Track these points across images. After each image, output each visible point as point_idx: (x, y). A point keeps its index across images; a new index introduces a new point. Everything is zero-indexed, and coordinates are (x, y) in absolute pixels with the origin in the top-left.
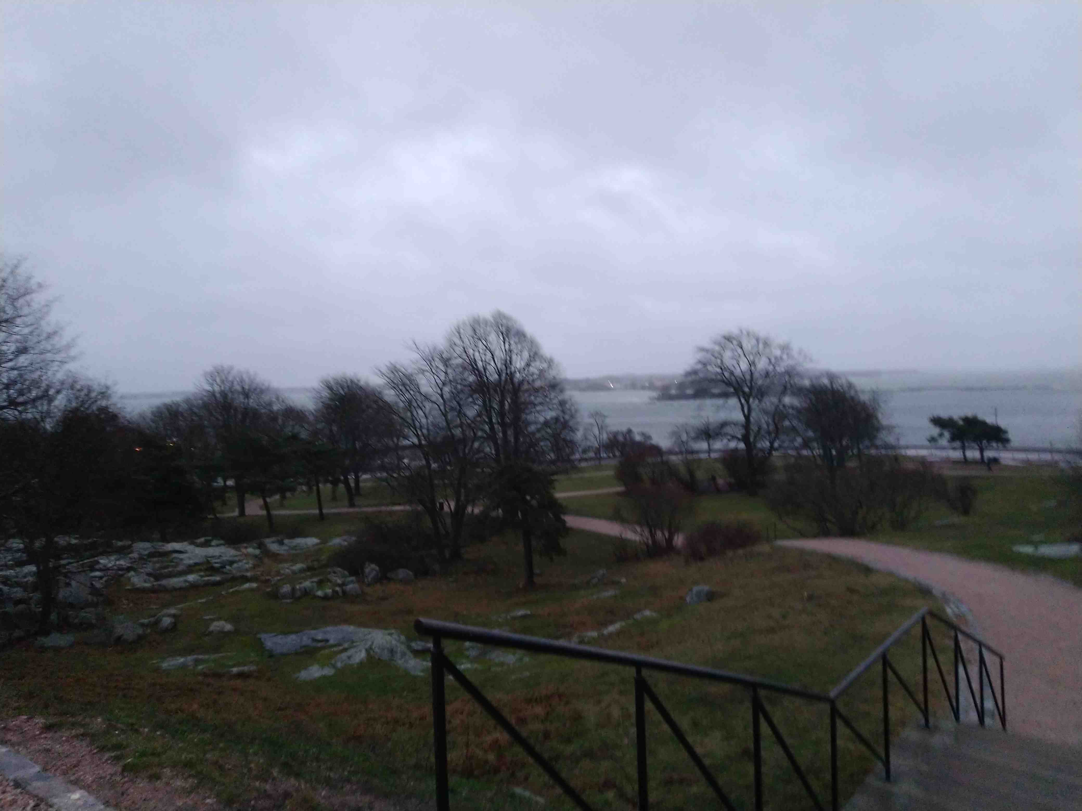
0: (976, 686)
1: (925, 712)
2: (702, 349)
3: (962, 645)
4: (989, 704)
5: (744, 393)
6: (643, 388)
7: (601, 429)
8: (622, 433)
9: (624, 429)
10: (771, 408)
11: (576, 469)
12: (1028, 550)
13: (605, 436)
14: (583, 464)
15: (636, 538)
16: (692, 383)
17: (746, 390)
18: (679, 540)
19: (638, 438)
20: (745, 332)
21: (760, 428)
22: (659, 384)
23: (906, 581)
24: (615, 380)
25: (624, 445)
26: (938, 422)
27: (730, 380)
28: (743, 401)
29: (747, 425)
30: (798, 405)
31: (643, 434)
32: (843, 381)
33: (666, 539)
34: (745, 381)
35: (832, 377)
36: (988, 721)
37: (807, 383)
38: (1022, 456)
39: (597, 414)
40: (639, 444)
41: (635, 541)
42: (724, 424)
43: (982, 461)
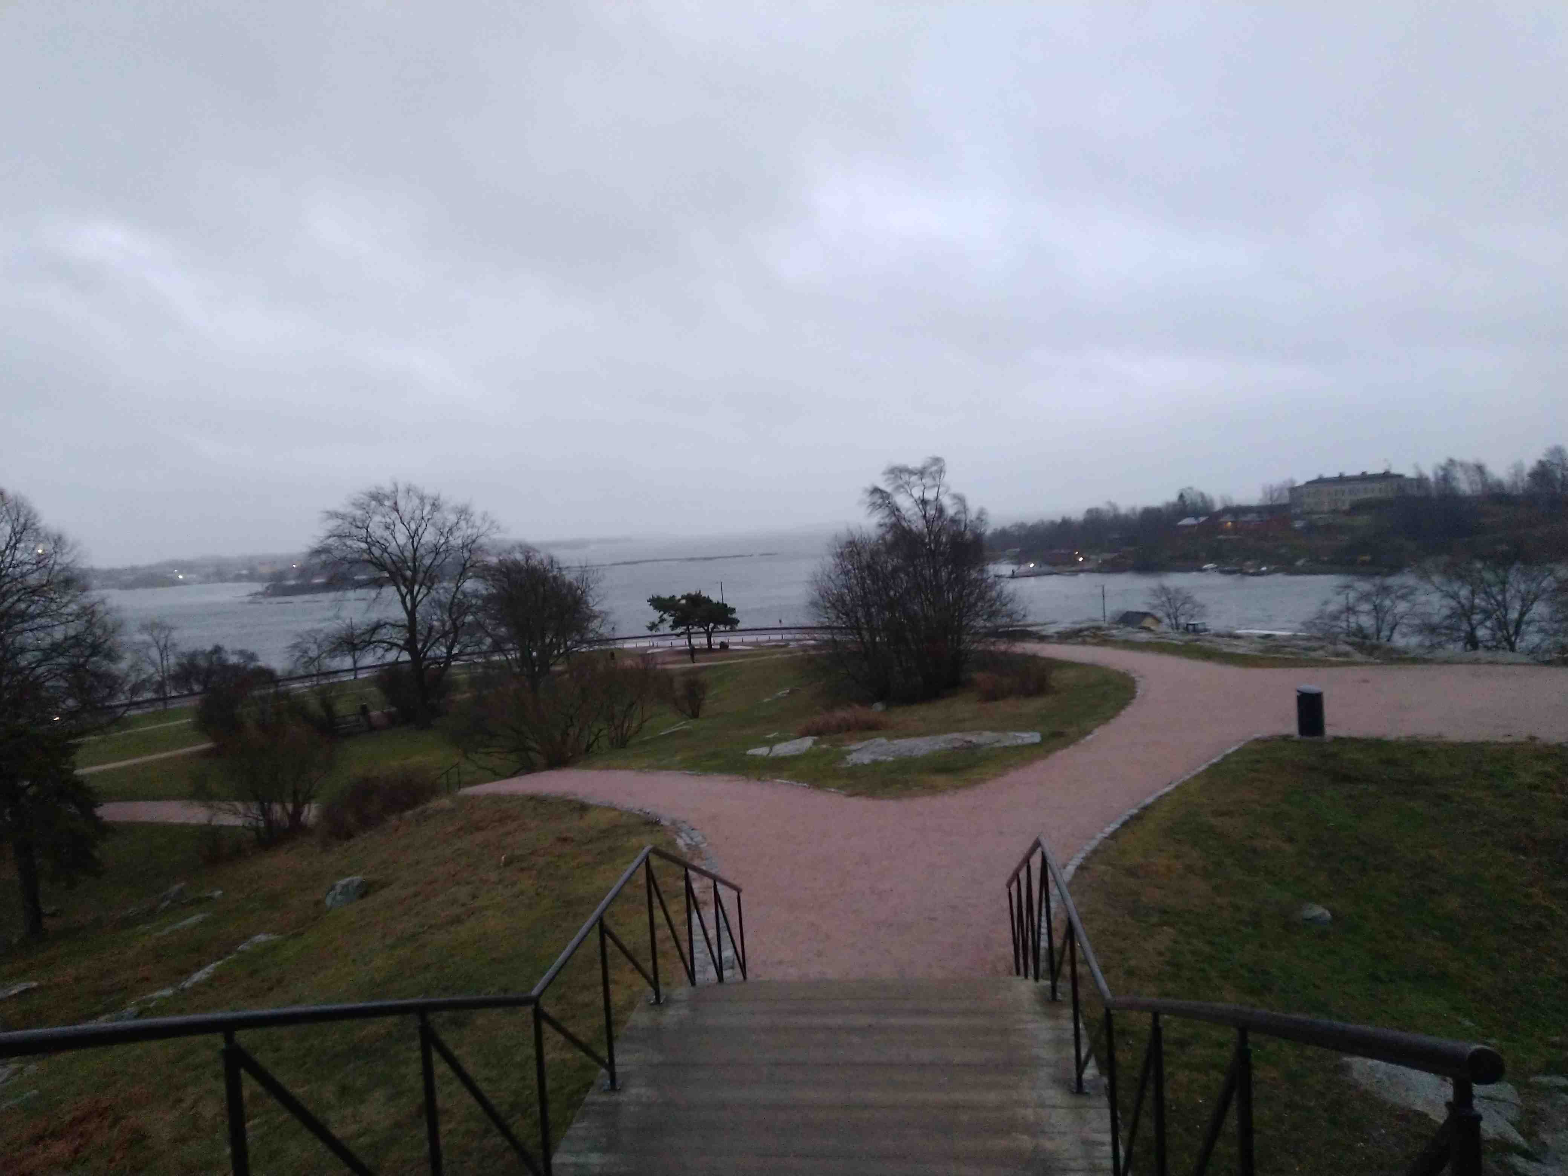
0: (712, 933)
1: (655, 983)
2: (334, 515)
3: (695, 886)
4: (728, 953)
5: (405, 579)
6: (238, 578)
7: (164, 651)
8: (203, 653)
9: (209, 648)
10: (446, 598)
11: (119, 722)
12: (762, 751)
13: (172, 660)
14: (134, 712)
15: (238, 822)
16: (324, 565)
17: (409, 573)
18: (311, 813)
19: (233, 660)
20: (402, 488)
21: (431, 628)
22: (265, 570)
23: (630, 813)
24: (187, 567)
25: (209, 672)
26: (658, 603)
27: (381, 559)
28: (404, 590)
29: (412, 625)
30: (484, 592)
31: (242, 653)
32: (542, 555)
33: (288, 814)
34: (405, 561)
35: (527, 550)
36: (727, 974)
37: (493, 560)
38: (751, 638)
39: (153, 626)
40: (235, 668)
41: (235, 827)
42: (378, 626)
43: (710, 649)
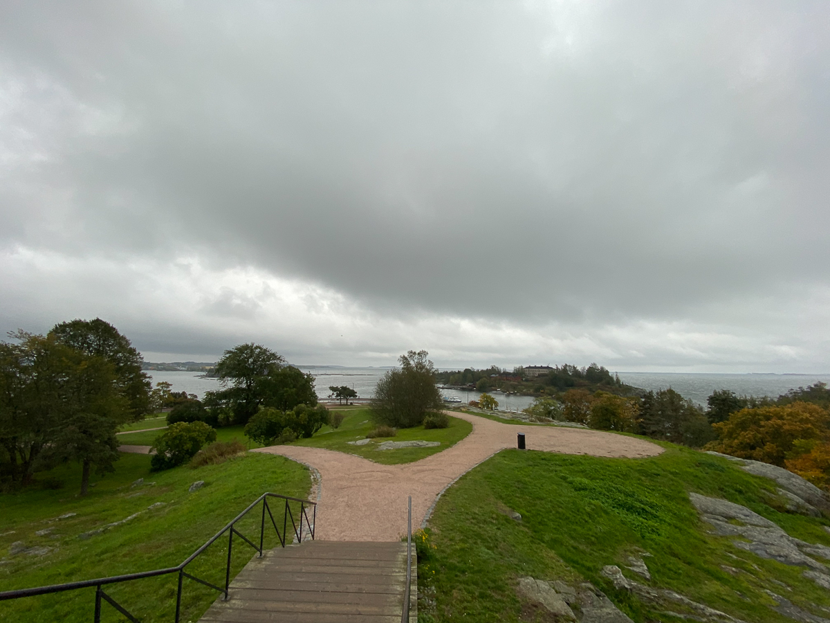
8: (179, 394)
12: (352, 443)
13: (167, 396)
26: (332, 389)
38: (360, 402)
43: (347, 405)
